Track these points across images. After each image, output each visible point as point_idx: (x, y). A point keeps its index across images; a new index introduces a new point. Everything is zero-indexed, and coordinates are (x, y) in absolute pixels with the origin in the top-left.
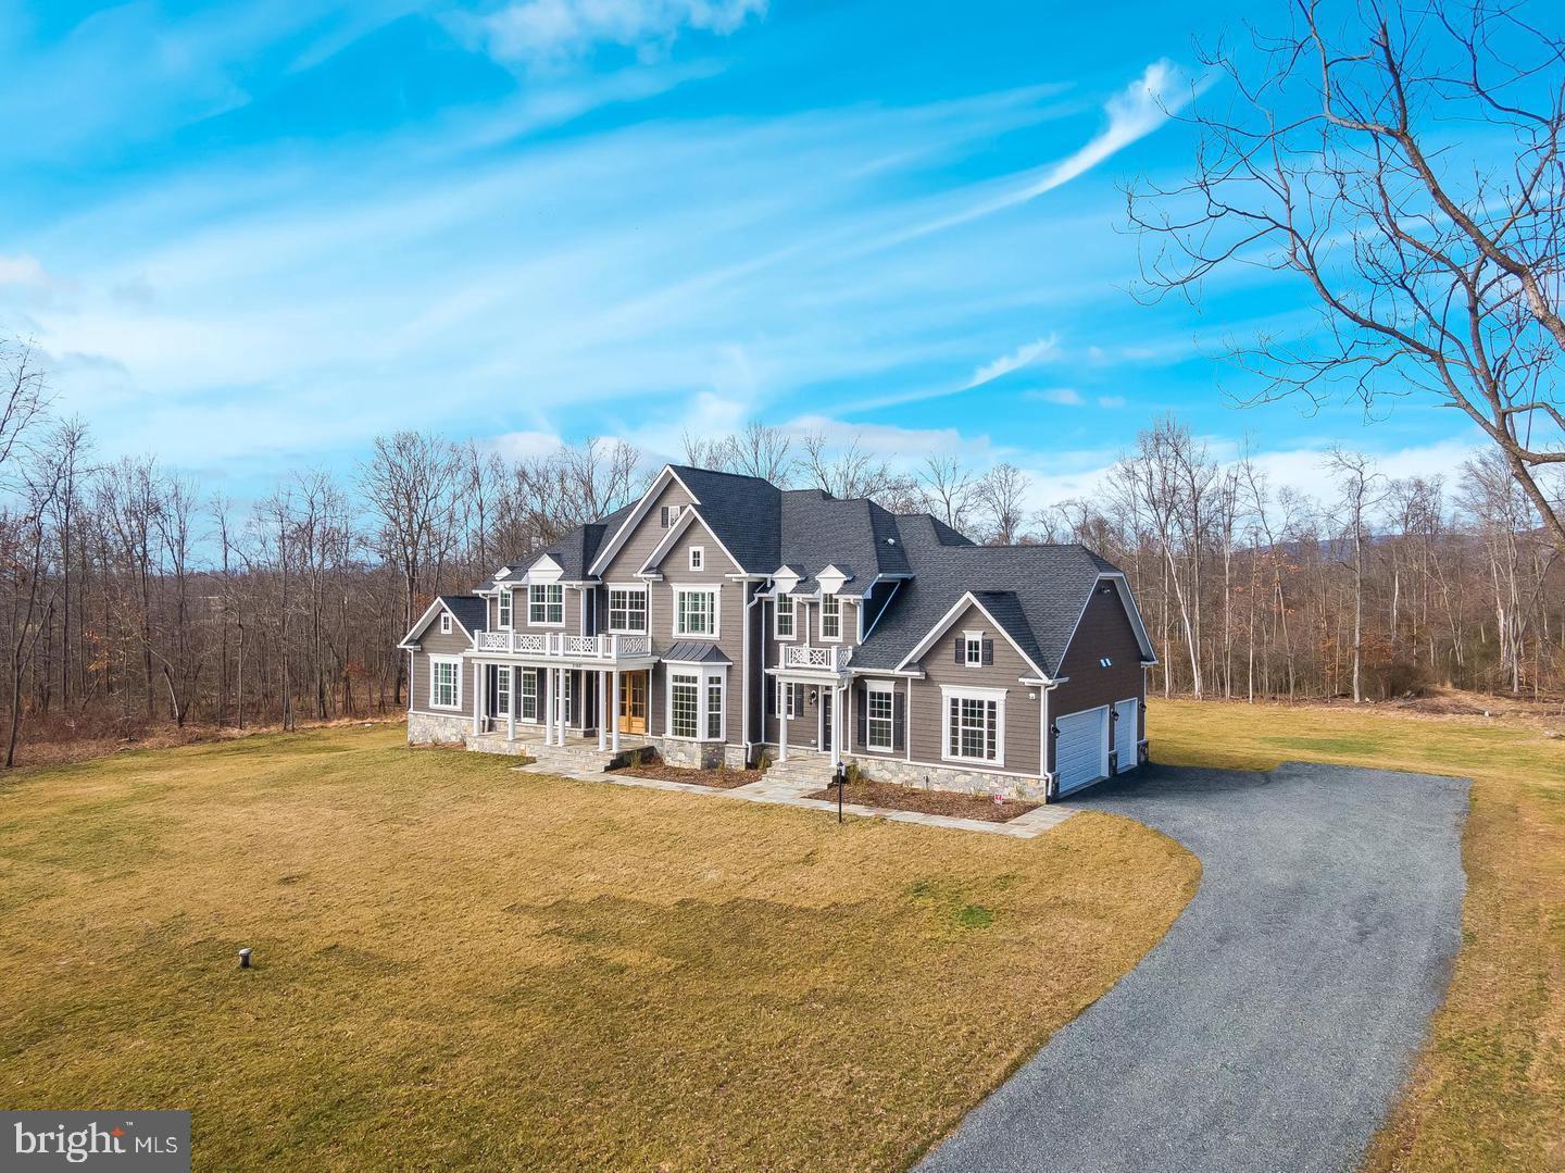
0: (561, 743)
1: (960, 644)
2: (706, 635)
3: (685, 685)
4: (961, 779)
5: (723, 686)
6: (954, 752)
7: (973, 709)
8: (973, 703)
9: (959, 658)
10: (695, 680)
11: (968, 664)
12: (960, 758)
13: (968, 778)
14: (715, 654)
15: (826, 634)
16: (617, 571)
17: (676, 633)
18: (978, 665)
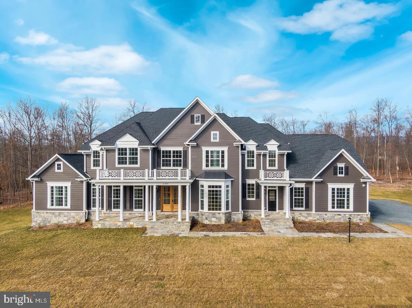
0: (154, 220)
1: (336, 168)
2: (220, 168)
3: (215, 189)
4: (337, 217)
5: (230, 189)
6: (333, 207)
7: (341, 192)
8: (341, 189)
9: (335, 174)
10: (220, 187)
11: (339, 175)
12: (336, 209)
13: (340, 217)
14: (225, 175)
15: (269, 166)
16: (165, 142)
17: (204, 167)
18: (343, 175)
